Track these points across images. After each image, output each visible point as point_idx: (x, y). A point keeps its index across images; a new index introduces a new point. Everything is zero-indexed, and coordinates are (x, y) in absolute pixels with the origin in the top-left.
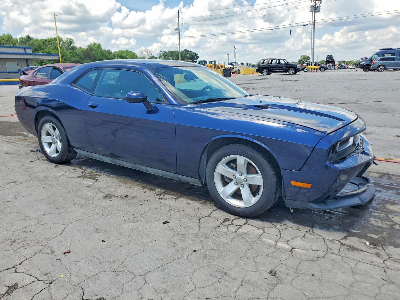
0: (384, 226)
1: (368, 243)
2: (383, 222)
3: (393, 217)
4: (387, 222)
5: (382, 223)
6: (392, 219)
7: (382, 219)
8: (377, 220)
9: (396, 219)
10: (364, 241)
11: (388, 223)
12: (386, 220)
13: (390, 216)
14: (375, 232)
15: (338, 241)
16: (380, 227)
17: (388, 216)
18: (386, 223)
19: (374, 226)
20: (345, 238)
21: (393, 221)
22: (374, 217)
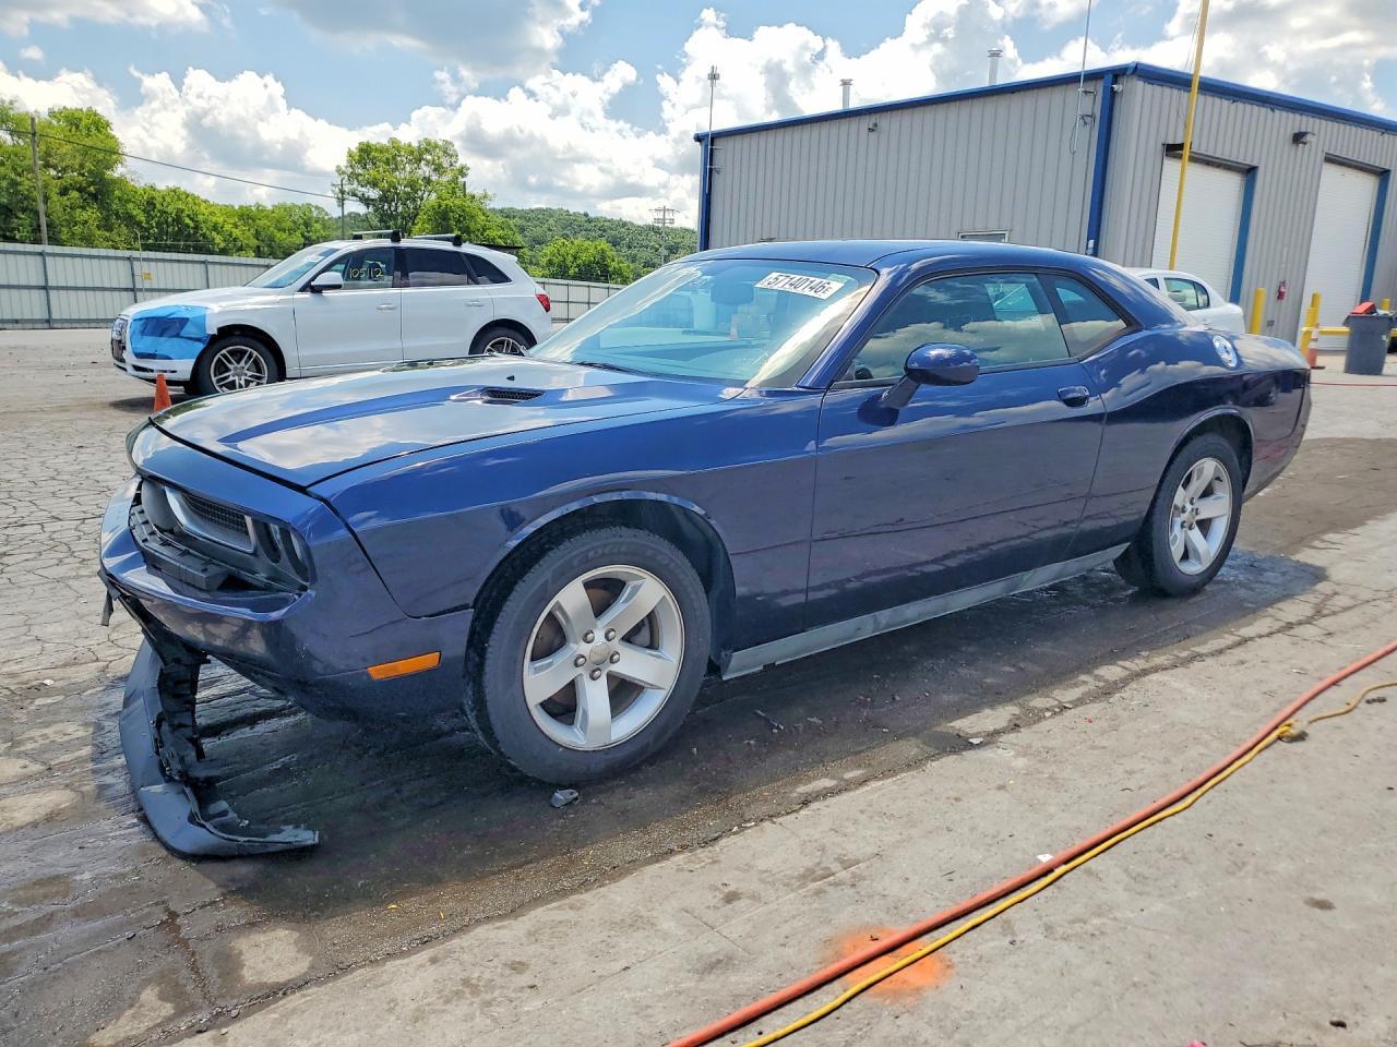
0: (36, 733)
1: (48, 682)
2: (47, 741)
3: (24, 770)
4: (34, 745)
5: (44, 736)
6: (27, 762)
7: (53, 747)
8: (66, 738)
9: (13, 768)
10: (59, 684)
11: (29, 746)
12: (44, 750)
13: (36, 768)
14: (52, 710)
15: (111, 662)
16: (47, 725)
17: (44, 763)
18: (36, 742)
19: (62, 721)
20: (104, 670)
21: (18, 756)
22: (82, 742)
